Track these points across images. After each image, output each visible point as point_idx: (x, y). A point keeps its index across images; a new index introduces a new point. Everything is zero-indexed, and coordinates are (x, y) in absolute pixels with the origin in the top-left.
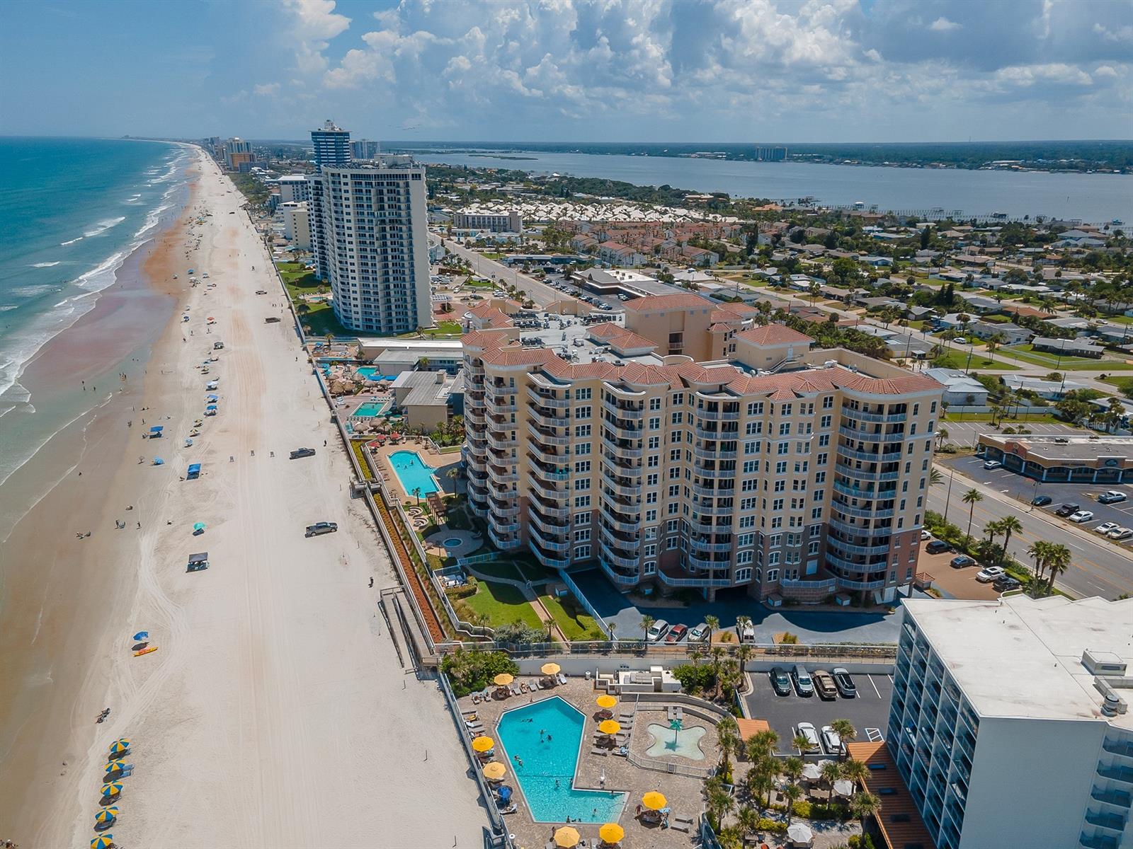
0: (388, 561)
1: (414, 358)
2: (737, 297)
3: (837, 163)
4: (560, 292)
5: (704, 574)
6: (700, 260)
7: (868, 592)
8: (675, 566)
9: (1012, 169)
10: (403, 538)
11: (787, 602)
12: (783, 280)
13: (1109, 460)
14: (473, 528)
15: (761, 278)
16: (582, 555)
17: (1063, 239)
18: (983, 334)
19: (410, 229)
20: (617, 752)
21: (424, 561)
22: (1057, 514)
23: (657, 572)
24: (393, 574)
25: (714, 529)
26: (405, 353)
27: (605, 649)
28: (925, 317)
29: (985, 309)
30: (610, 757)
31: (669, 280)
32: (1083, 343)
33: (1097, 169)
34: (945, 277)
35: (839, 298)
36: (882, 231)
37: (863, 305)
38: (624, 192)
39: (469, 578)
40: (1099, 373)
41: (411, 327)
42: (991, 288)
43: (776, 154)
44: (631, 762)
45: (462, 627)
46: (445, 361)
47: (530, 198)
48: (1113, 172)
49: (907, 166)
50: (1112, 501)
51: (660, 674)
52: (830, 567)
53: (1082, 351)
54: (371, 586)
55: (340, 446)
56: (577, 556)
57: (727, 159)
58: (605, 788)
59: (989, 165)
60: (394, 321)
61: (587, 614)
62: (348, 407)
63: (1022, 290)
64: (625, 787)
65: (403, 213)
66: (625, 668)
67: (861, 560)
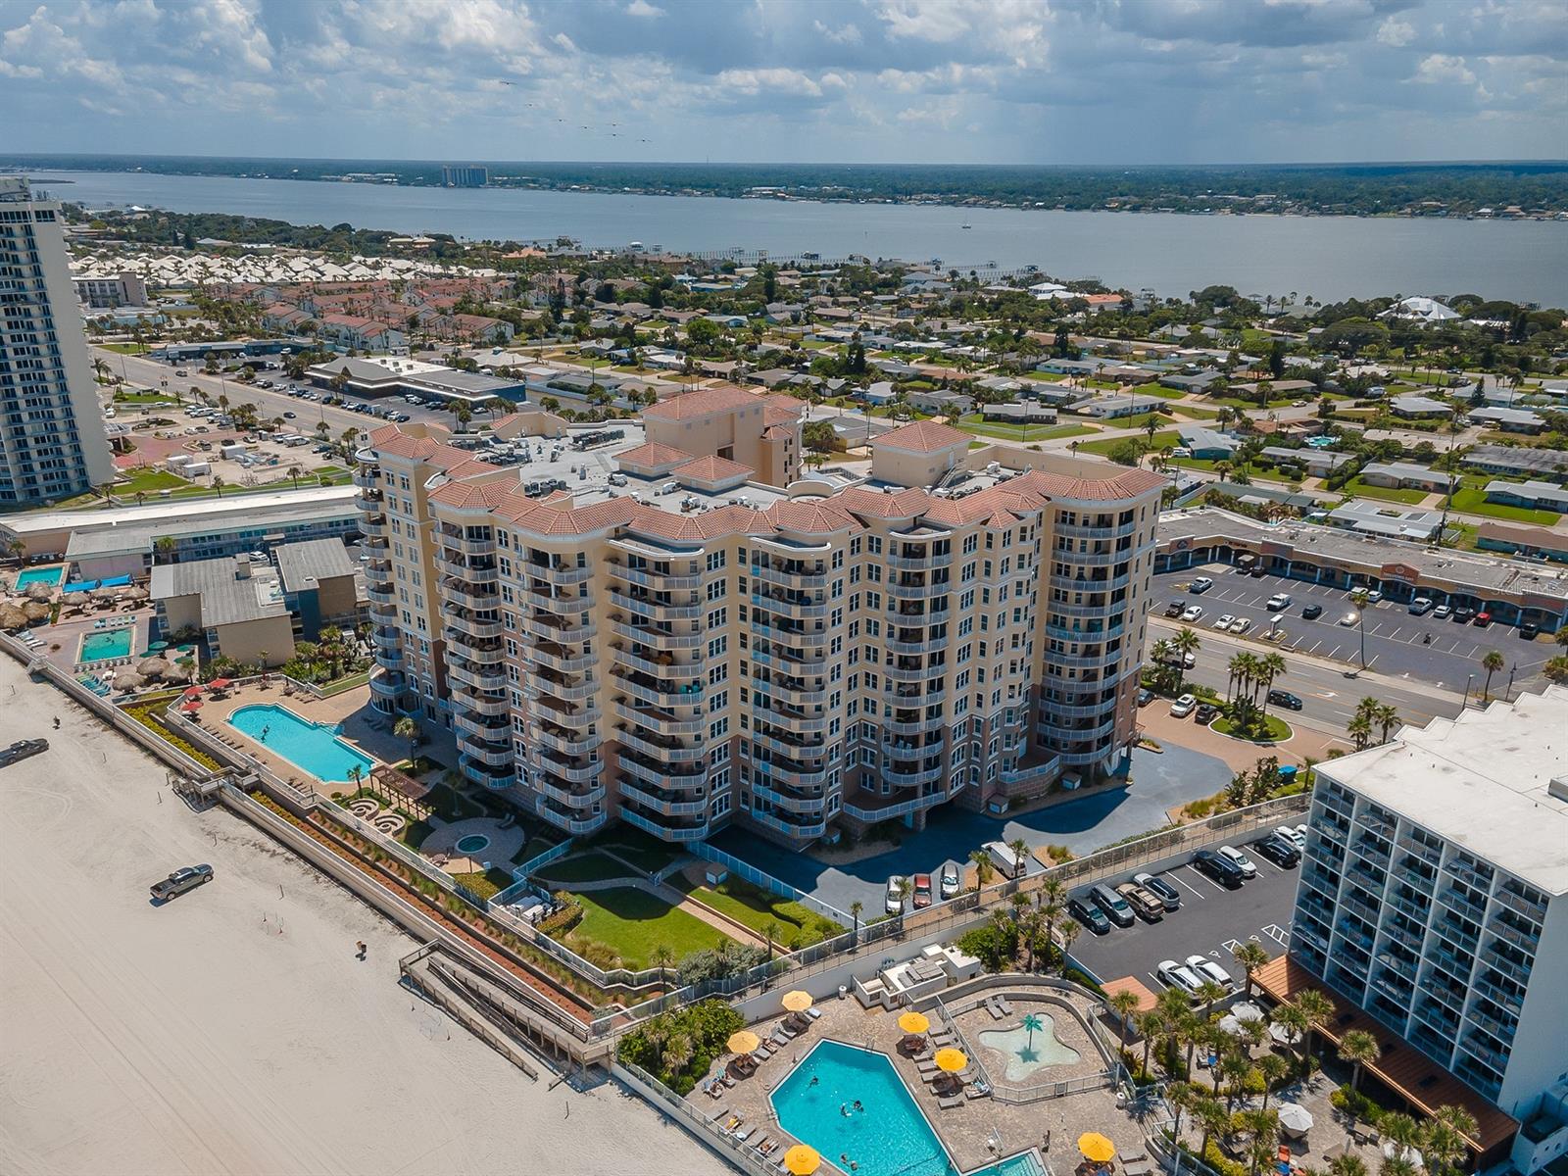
0: (359, 905)
1: (144, 541)
2: (594, 385)
3: (562, 190)
4: (301, 400)
5: (909, 793)
6: (491, 334)
7: (1098, 764)
8: (861, 791)
9: (779, 197)
10: (374, 858)
11: (1015, 804)
12: (632, 355)
13: (1181, 541)
14: (486, 812)
15: (594, 354)
16: (721, 810)
17: (908, 283)
18: (923, 407)
19: (46, 312)
20: (975, 1094)
21: (451, 888)
22: (1167, 615)
23: (841, 807)
24: (388, 925)
25: (923, 726)
26: (116, 535)
27: (848, 946)
28: (843, 391)
29: (899, 374)
30: (970, 1106)
31: (470, 367)
32: (1034, 408)
33: (868, 198)
34: (823, 337)
35: (721, 375)
36: (697, 281)
37: (759, 382)
38: (282, 235)
39: (561, 895)
40: (1070, 440)
41: (75, 487)
42: (883, 347)
43: (473, 177)
44: (1000, 1100)
45: (612, 980)
46: (203, 538)
47: (122, 247)
48: (885, 202)
49: (655, 194)
50: (1204, 589)
51: (941, 956)
52: (1042, 740)
53: (1037, 416)
54: (361, 957)
55: (91, 722)
56: (714, 814)
57: (400, 183)
58: (1003, 1154)
59: (750, 192)
60: (40, 479)
61: (786, 899)
62: (56, 647)
63: (919, 348)
64: (1024, 1143)
65: (29, 283)
66: (889, 963)
67: (1087, 724)
